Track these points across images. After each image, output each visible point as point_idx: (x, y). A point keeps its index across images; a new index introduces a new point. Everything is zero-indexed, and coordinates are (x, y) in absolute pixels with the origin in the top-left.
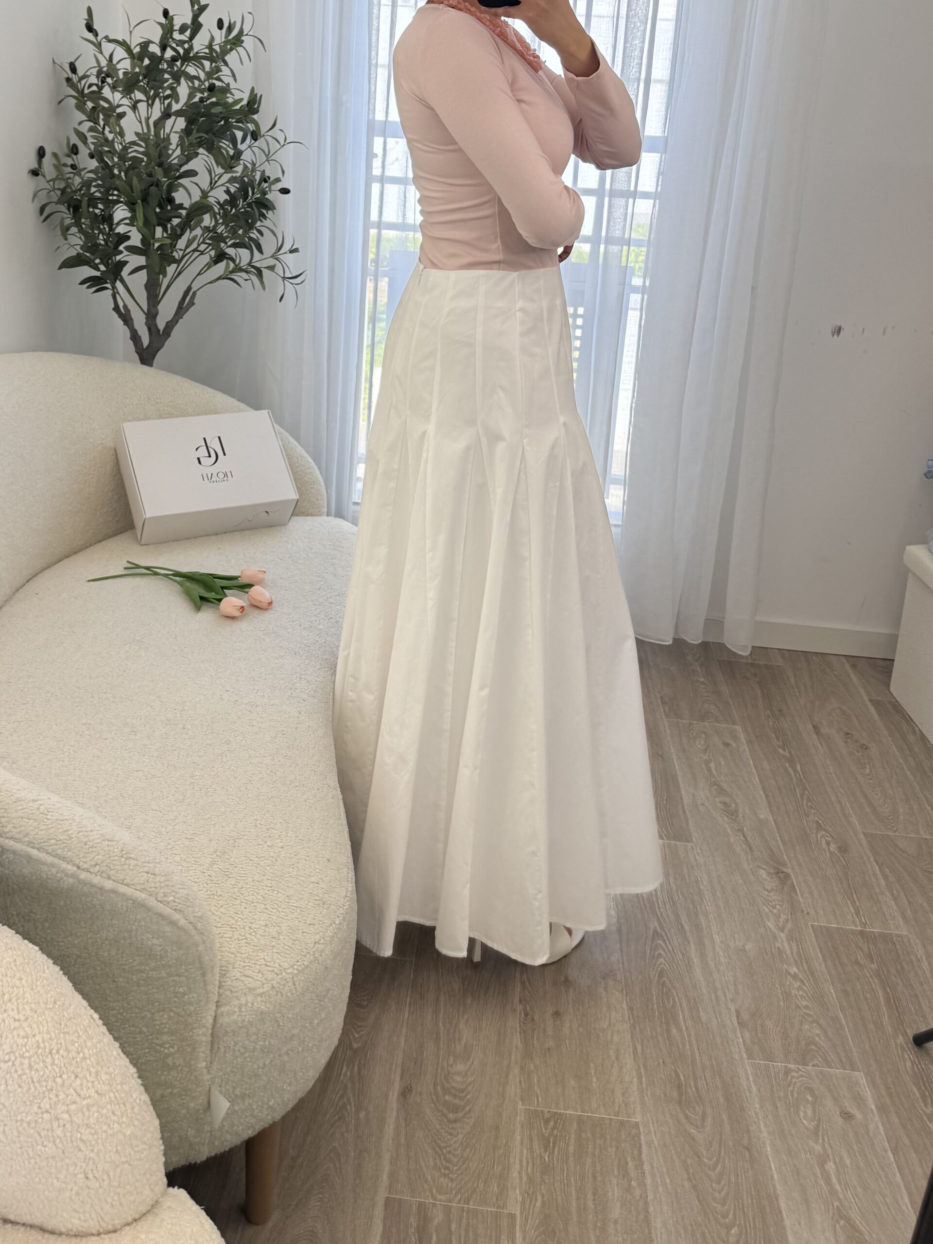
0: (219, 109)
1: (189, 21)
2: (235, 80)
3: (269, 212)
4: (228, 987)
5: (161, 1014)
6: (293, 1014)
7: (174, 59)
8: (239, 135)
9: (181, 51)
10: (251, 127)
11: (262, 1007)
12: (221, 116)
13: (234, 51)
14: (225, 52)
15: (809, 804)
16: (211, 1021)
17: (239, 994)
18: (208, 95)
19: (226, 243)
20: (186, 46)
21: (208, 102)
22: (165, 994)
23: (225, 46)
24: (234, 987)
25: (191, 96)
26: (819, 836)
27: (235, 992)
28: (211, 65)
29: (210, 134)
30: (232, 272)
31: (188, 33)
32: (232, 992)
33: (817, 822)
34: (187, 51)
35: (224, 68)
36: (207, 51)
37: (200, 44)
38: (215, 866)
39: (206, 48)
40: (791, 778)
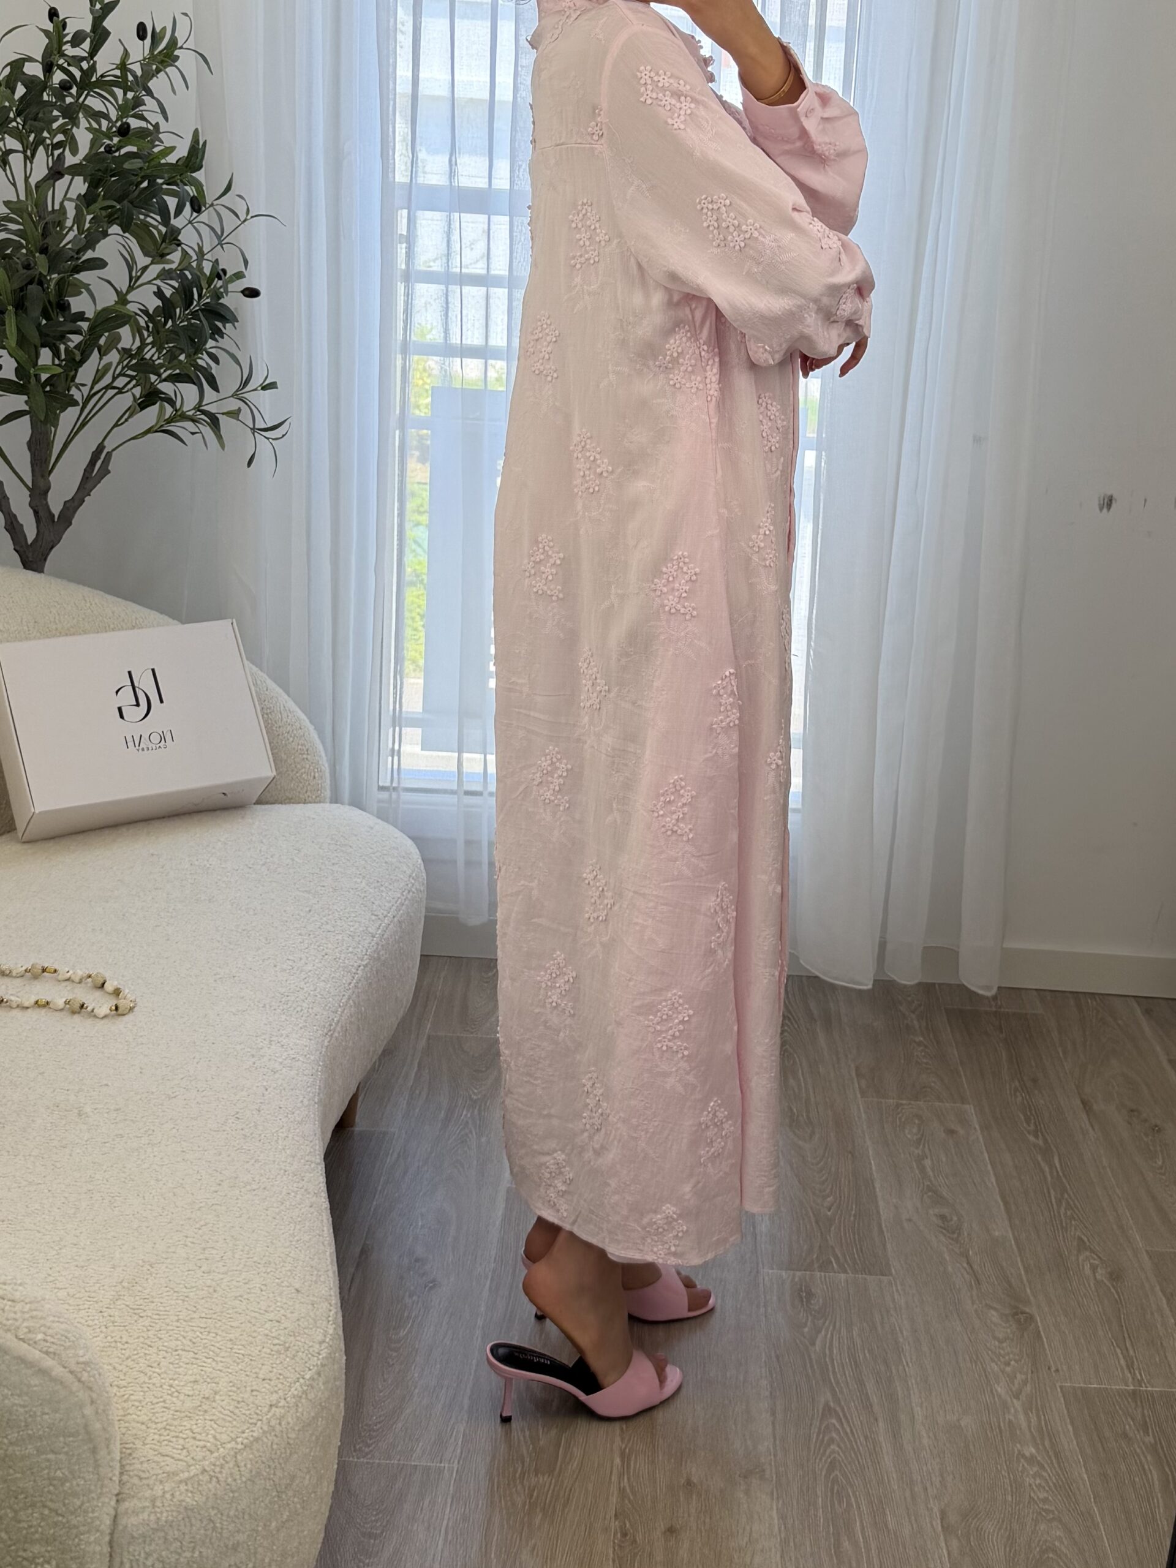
0: (136, 164)
1: (87, 27)
2: (166, 119)
3: (228, 325)
4: (135, 1472)
5: (30, 1511)
6: (237, 1510)
7: (65, 87)
8: (172, 203)
9: (77, 74)
10: (191, 191)
11: (188, 1500)
12: (142, 174)
13: (162, 73)
14: (148, 75)
15: (1069, 1213)
16: (108, 1521)
17: (151, 1482)
18: (120, 141)
19: (159, 375)
20: (85, 65)
21: (123, 151)
22: (35, 1481)
23: (149, 64)
24: (144, 1471)
25: (93, 143)
26: (1081, 1258)
27: (147, 1478)
28: (125, 94)
29: (125, 202)
30: (170, 421)
31: (86, 45)
32: (141, 1479)
33: (1080, 1239)
34: (87, 74)
35: (147, 99)
36: (118, 72)
37: (106, 61)
38: (119, 1302)
39: (116, 68)
40: (1045, 1177)
